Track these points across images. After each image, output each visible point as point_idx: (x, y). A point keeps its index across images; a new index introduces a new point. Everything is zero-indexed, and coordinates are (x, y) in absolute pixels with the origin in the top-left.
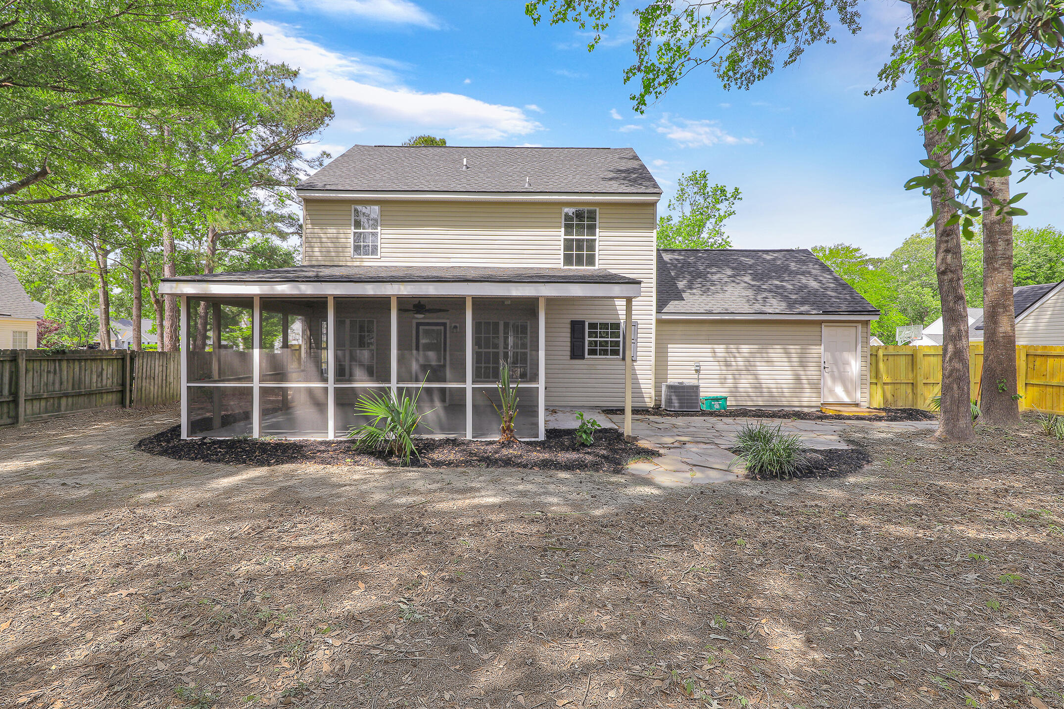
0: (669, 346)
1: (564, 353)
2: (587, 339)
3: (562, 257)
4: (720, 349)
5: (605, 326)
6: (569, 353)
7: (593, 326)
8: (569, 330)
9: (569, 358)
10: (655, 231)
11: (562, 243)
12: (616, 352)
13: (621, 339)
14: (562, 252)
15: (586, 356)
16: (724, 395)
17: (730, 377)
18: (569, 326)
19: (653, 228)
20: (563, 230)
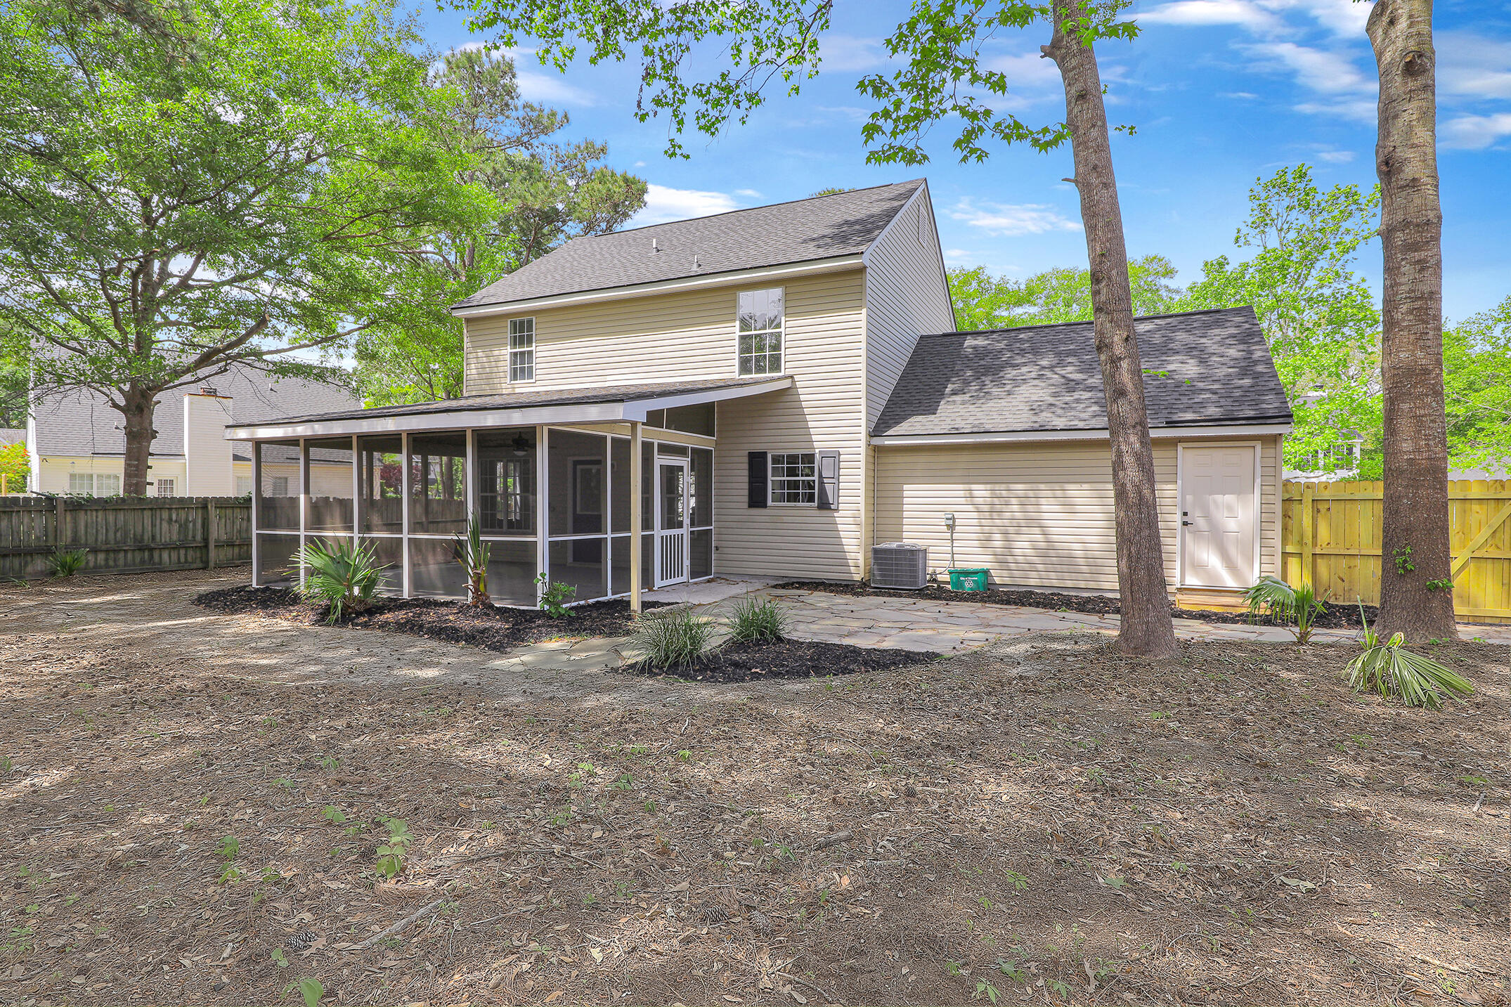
0: (905, 487)
1: (739, 499)
2: (770, 478)
3: (737, 362)
4: (981, 491)
5: (793, 459)
6: (746, 499)
7: (777, 460)
8: (746, 466)
9: (746, 505)
10: (864, 311)
11: (736, 342)
12: (811, 498)
13: (816, 478)
14: (736, 356)
15: (770, 503)
16: (986, 566)
17: (998, 537)
18: (746, 460)
19: (861, 307)
20: (737, 323)
